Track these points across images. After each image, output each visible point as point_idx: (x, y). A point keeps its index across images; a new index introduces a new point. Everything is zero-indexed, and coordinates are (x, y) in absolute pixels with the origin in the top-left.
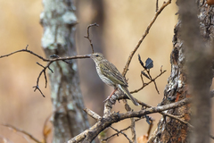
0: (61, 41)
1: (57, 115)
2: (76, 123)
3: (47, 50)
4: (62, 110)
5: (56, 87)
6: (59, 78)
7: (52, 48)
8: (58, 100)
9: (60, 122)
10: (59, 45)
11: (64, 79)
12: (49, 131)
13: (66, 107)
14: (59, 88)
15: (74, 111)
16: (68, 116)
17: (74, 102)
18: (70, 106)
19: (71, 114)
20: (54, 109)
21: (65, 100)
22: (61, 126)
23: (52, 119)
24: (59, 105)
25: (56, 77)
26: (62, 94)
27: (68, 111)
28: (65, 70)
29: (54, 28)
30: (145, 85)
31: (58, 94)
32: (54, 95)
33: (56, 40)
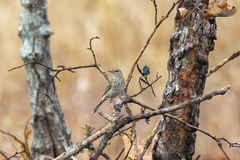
0: (38, 50)
1: (36, 118)
2: (54, 125)
3: (26, 59)
4: (41, 114)
5: (35, 92)
6: (37, 84)
7: (31, 57)
8: (37, 105)
9: (40, 125)
10: (37, 55)
11: (42, 85)
12: (30, 133)
13: (44, 111)
14: (38, 94)
15: (52, 114)
16: (46, 119)
17: (52, 105)
18: (49, 110)
19: (49, 117)
20: (34, 113)
21: (43, 104)
22: (40, 128)
23: (32, 121)
24: (38, 109)
25: (34, 83)
26: (41, 99)
27: (46, 114)
28: (43, 77)
29: (31, 39)
30: (143, 90)
31: (37, 99)
32: (33, 100)
33: (33, 50)
